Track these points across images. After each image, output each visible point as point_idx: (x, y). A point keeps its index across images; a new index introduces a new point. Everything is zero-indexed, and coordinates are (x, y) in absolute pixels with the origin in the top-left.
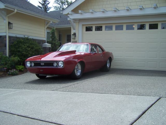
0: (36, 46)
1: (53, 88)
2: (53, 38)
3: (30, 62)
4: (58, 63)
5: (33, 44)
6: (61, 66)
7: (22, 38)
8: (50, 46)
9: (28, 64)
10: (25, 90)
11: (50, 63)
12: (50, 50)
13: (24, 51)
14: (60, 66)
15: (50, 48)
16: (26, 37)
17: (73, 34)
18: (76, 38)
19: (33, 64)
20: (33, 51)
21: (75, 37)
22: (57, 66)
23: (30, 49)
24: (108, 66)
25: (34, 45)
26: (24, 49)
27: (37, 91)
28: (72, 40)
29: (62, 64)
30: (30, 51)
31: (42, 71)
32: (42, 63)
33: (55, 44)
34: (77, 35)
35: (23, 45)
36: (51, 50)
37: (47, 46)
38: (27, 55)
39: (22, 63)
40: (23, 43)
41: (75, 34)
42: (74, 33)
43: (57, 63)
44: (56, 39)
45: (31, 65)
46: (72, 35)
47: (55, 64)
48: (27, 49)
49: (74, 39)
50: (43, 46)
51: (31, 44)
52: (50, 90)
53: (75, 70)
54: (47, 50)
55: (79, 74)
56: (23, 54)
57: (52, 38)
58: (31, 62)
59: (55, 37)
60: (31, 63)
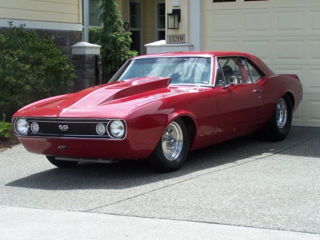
0: (51, 56)
1: (90, 202)
2: (108, 19)
3: (28, 120)
4: (110, 124)
5: (40, 50)
6: (119, 135)
7: (4, 28)
8: (98, 52)
9: (22, 127)
10: (12, 208)
11: (86, 126)
12: (96, 64)
13: (9, 75)
14: (115, 135)
15: (96, 57)
16: (16, 24)
17: (171, 12)
18: (181, 24)
19: (36, 128)
20: (39, 75)
21: (179, 20)
22: (106, 134)
23: (28, 67)
24: (281, 121)
25: (41, 54)
26: (9, 69)
27: (44, 211)
28: (168, 32)
29: (121, 128)
30: (28, 74)
31: (63, 147)
32: (63, 124)
33: (114, 40)
34: (184, 14)
35: (7, 53)
36: (100, 63)
37: (88, 52)
38: (22, 86)
39: (4, 115)
40: (6, 48)
41: (177, 13)
42: (173, 10)
43: (105, 125)
44: (119, 22)
45: (30, 129)
46: (168, 14)
47: (101, 129)
48: (19, 68)
49: (174, 28)
50: (75, 52)
51: (33, 50)
52: (81, 209)
53: (164, 144)
54: (87, 65)
55: (175, 156)
56: (8, 82)
57: (104, 20)
58: (30, 121)
59: (114, 18)
60: (30, 124)
